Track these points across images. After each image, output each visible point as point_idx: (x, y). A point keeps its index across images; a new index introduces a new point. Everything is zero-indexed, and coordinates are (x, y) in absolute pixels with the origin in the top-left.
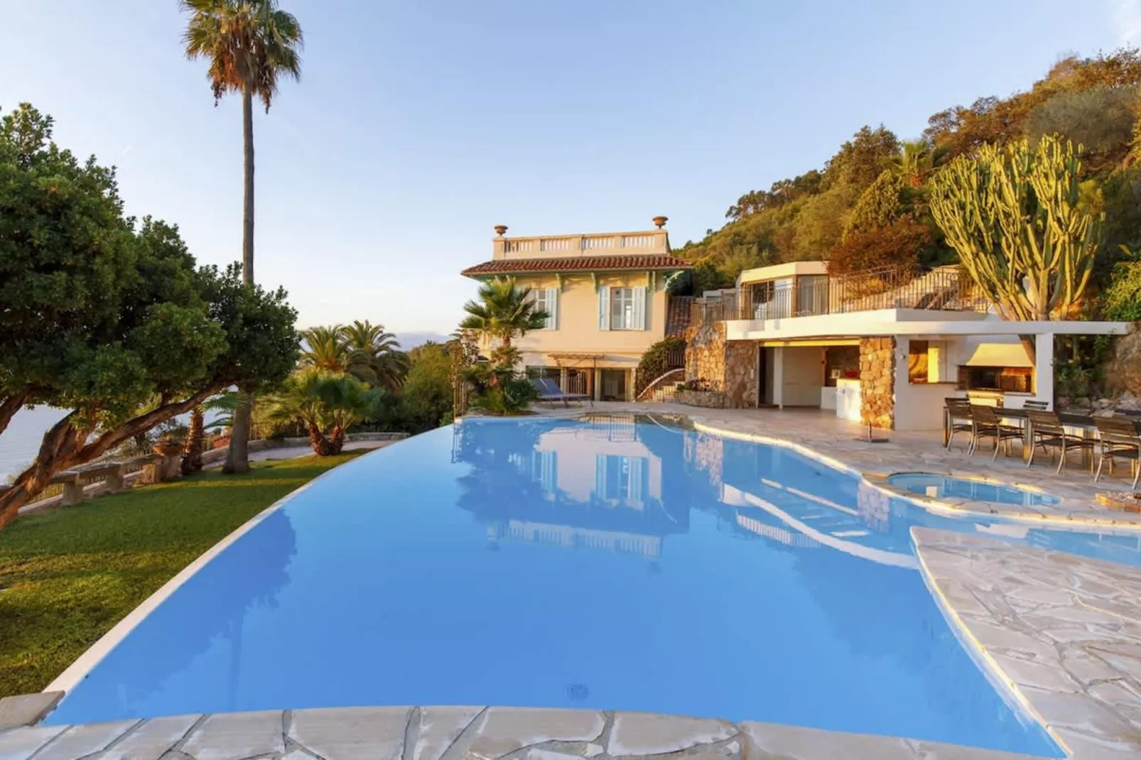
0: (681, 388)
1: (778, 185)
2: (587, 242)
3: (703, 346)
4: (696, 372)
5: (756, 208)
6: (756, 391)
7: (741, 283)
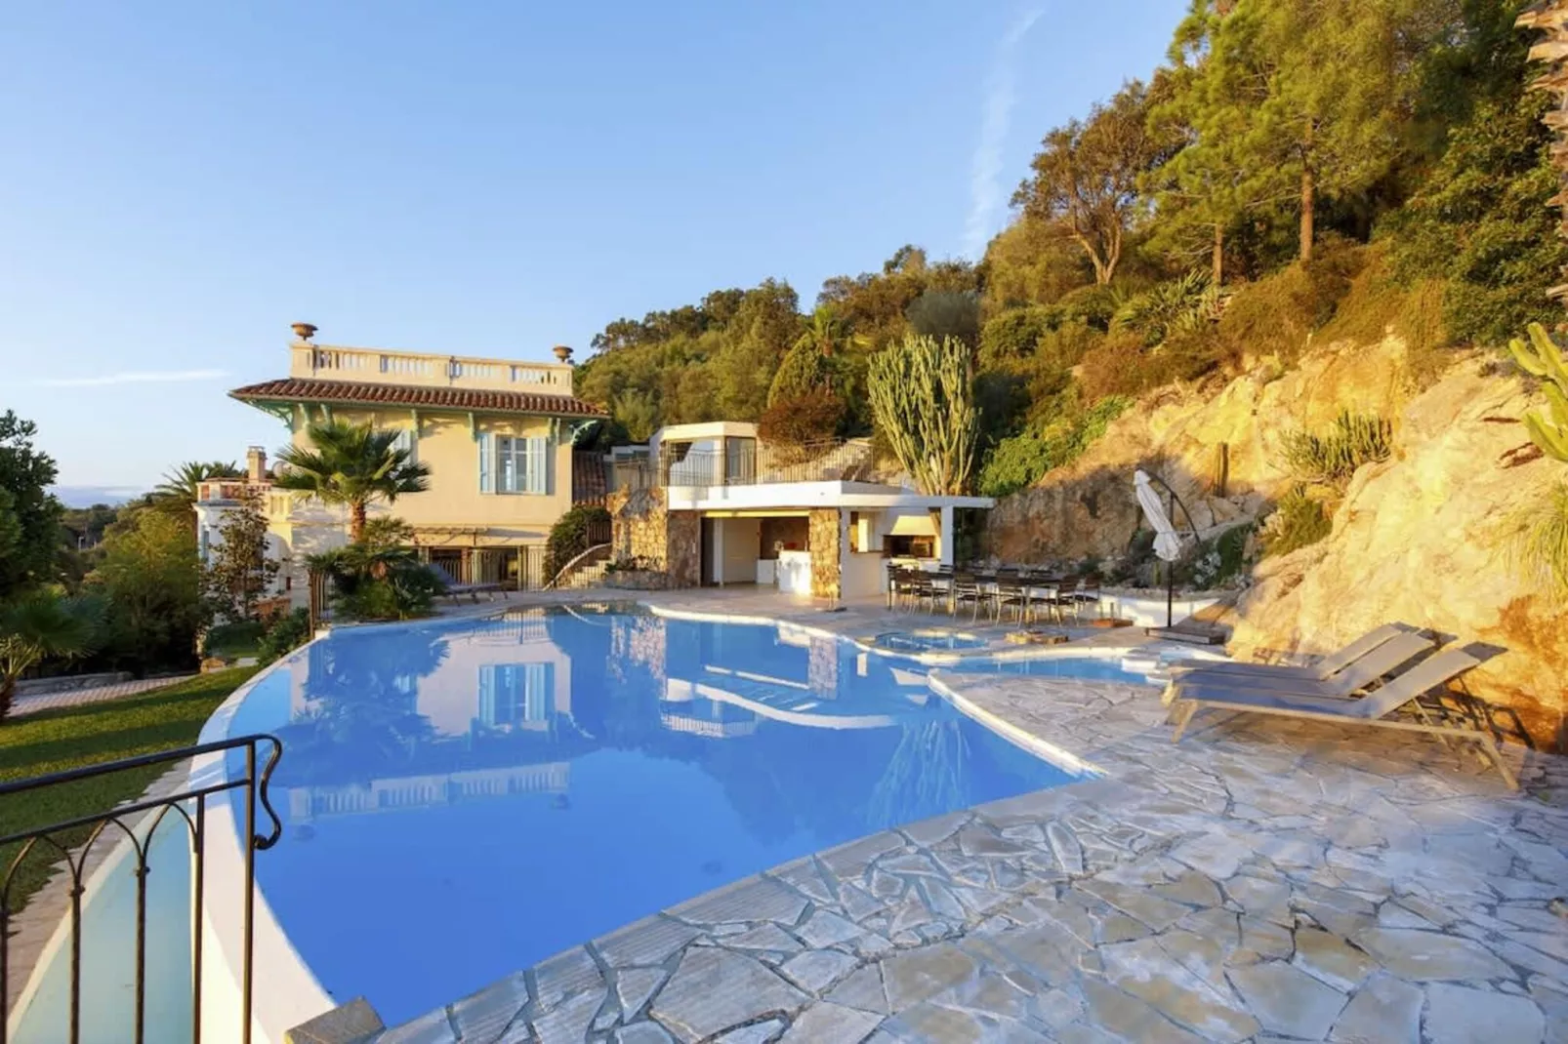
0: (610, 569)
2: (458, 366)
3: (638, 516)
4: (628, 548)
5: (627, 341)
6: (698, 568)
7: (662, 440)
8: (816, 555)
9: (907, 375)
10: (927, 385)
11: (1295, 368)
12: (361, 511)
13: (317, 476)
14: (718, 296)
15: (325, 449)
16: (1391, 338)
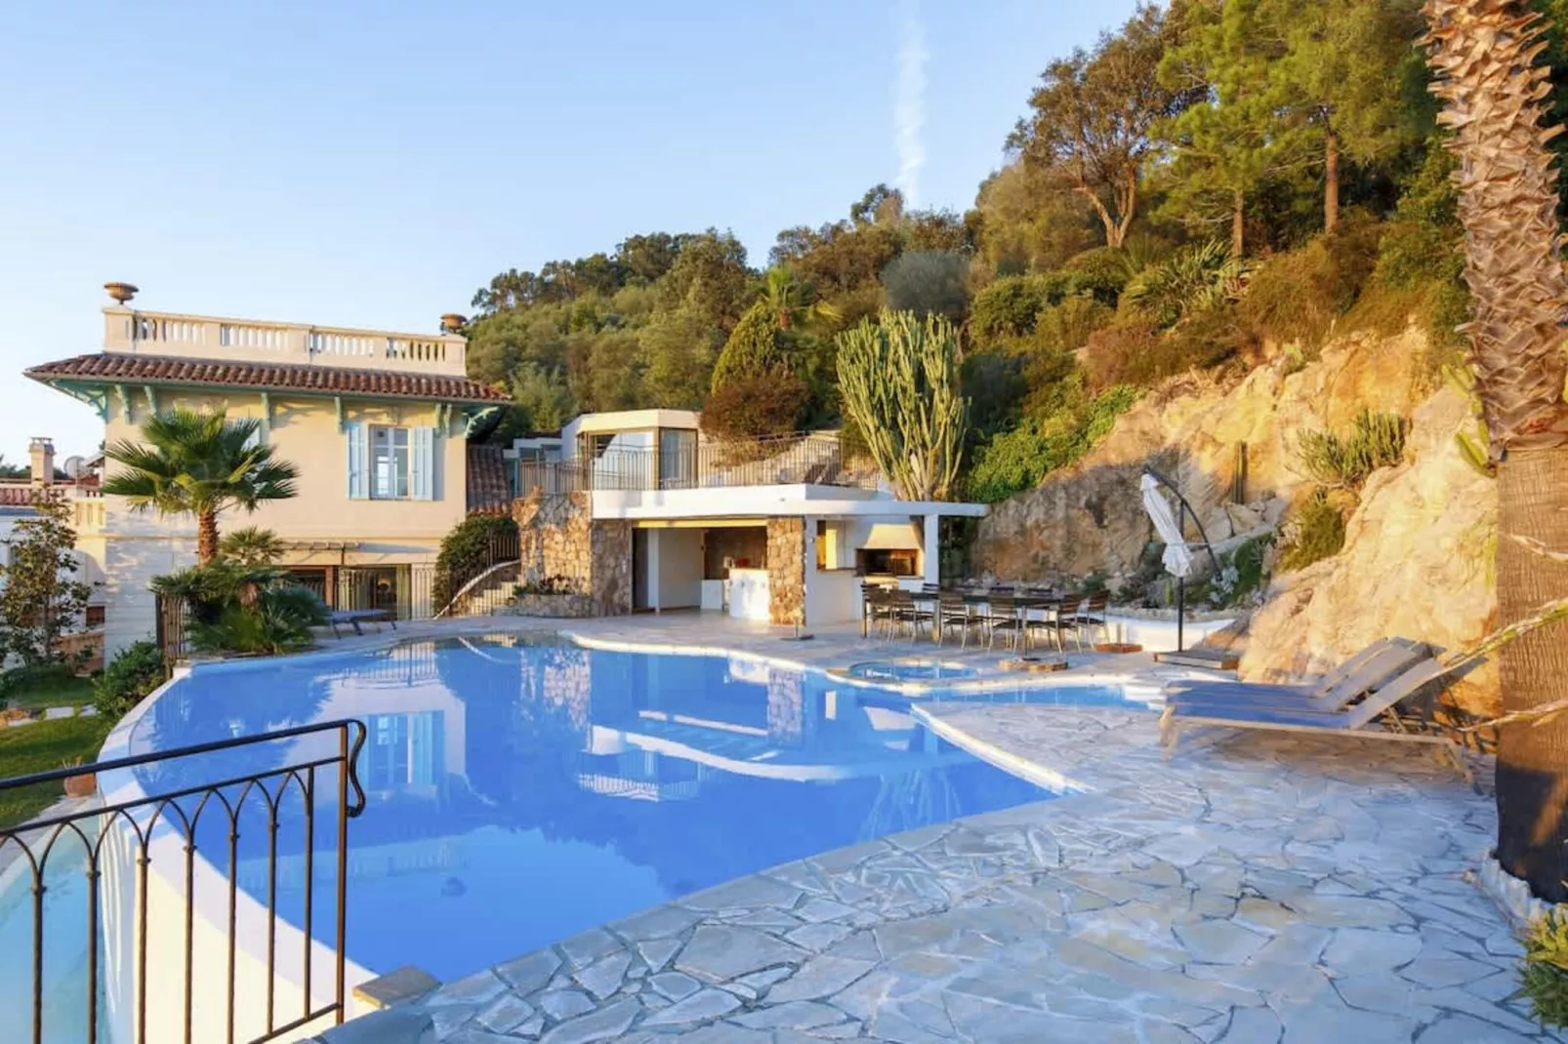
0: (520, 592)
1: (552, 267)
2: (320, 338)
3: (553, 527)
4: (541, 567)
5: (519, 299)
6: (629, 590)
7: (579, 432)
8: (776, 573)
9: (883, 358)
10: (908, 371)
11: (1316, 358)
12: (209, 522)
13: (155, 477)
14: (637, 242)
15: (166, 444)
16: (1413, 329)
